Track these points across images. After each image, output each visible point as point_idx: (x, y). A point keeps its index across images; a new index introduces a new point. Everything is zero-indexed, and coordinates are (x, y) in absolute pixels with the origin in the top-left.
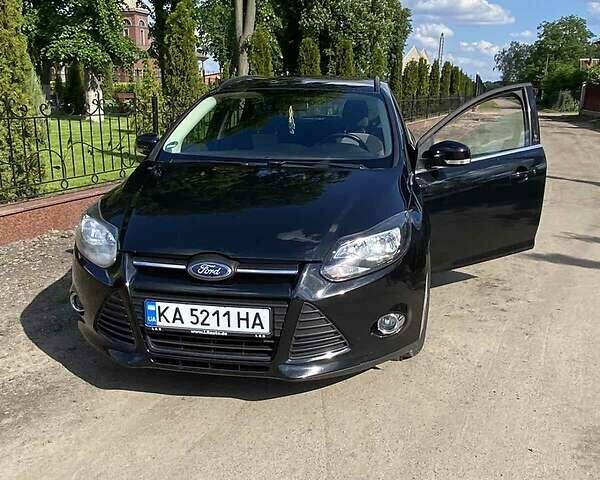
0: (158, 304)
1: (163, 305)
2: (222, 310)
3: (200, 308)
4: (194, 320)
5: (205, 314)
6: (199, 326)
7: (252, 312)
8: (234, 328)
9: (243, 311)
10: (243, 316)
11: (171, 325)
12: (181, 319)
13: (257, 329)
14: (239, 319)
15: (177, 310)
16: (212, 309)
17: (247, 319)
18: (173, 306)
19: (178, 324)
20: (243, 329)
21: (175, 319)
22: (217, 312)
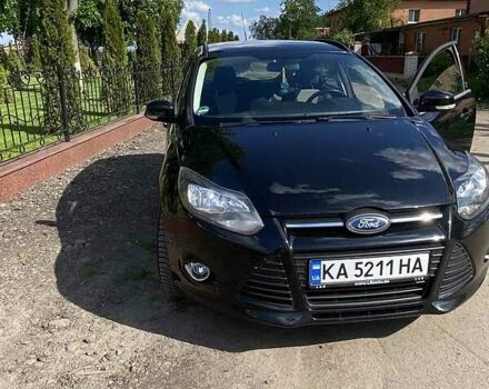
0: (323, 263)
1: (328, 263)
2: (386, 260)
3: (365, 261)
4: (358, 272)
5: (369, 266)
6: (362, 278)
7: (413, 258)
8: (396, 275)
9: (405, 259)
10: (405, 262)
11: (335, 280)
12: (345, 274)
13: (417, 273)
14: (401, 266)
15: (343, 266)
16: (375, 261)
17: (408, 265)
18: (338, 263)
19: (342, 279)
20: (405, 274)
21: (339, 274)
22: (381, 263)
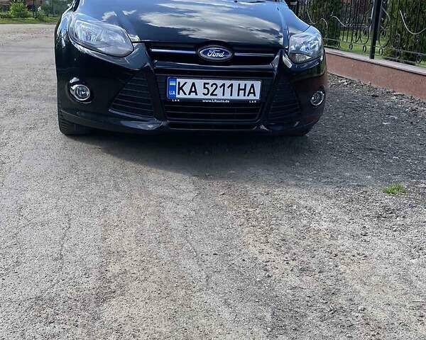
0: (178, 80)
1: (182, 81)
2: (228, 83)
3: (211, 82)
4: (206, 92)
5: (214, 86)
6: (209, 96)
7: (249, 83)
8: (235, 97)
9: (242, 83)
10: (242, 87)
11: (187, 96)
12: (195, 92)
13: (251, 97)
14: (239, 89)
15: (193, 85)
16: (219, 83)
17: (245, 90)
18: (190, 82)
19: (193, 96)
20: (242, 97)
21: (191, 91)
22: (224, 85)
